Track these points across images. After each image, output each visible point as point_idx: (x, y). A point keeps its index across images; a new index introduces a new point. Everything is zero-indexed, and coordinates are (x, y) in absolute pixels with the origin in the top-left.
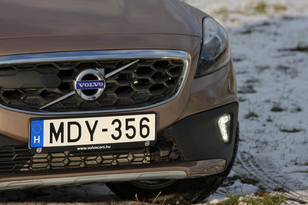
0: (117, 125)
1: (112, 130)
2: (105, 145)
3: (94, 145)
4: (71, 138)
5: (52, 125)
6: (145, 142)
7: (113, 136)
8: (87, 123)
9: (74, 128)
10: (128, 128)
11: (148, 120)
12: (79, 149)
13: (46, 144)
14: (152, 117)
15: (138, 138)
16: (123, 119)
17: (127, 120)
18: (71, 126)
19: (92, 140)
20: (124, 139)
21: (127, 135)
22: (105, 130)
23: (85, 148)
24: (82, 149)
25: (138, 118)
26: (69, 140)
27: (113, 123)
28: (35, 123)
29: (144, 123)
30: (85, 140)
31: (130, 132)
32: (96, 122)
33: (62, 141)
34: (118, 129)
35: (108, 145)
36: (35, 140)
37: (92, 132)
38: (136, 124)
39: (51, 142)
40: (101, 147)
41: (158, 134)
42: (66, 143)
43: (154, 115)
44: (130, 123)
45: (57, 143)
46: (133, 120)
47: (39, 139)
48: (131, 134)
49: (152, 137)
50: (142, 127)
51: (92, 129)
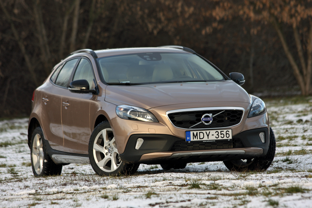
0: (217, 133)
1: (216, 135)
2: (213, 140)
3: (209, 140)
4: (201, 138)
5: (193, 133)
6: (228, 139)
7: (216, 137)
8: (206, 132)
9: (201, 134)
10: (221, 134)
11: (229, 132)
12: (203, 142)
13: (192, 140)
14: (230, 131)
15: (225, 138)
16: (219, 131)
17: (221, 132)
18: (200, 133)
19: (208, 138)
20: (220, 138)
21: (221, 137)
22: (213, 135)
23: (206, 141)
24: (205, 141)
25: (225, 131)
26: (200, 139)
27: (216, 132)
28: (187, 133)
29: (227, 132)
30: (206, 138)
31: (222, 136)
32: (210, 132)
33: (197, 139)
34: (218, 135)
35: (214, 140)
36: (188, 138)
37: (208, 136)
38: (224, 133)
39: (193, 139)
40: (212, 141)
41: (233, 137)
42: (199, 140)
43: (231, 130)
44: (222, 133)
45: (195, 140)
46: (223, 131)
47: (189, 138)
48: (223, 136)
49: (231, 138)
50: (226, 134)
51: (208, 134)
